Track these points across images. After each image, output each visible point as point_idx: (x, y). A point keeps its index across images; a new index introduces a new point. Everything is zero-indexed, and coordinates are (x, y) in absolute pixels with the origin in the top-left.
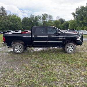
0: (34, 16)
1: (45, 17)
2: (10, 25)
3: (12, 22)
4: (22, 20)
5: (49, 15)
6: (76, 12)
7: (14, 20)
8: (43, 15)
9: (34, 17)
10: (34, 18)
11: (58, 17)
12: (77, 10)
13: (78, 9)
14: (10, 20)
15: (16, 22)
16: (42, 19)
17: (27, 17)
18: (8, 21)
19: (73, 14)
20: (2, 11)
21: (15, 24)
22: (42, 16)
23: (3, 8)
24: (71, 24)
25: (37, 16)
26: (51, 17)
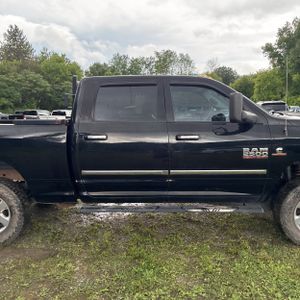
0: (126, 57)
1: (165, 60)
2: (42, 89)
3: (49, 80)
4: (87, 73)
5: (181, 55)
6: (279, 43)
7: (57, 71)
8: (157, 54)
9: (128, 61)
10: (129, 66)
11: (211, 63)
12: (280, 33)
13: (285, 29)
14: (43, 74)
15: (64, 79)
16: (154, 70)
17: (102, 63)
18: (32, 75)
19: (268, 48)
20: (15, 40)
21: (57, 87)
22: (157, 59)
23: (16, 29)
24: (259, 87)
25: (136, 60)
26: (186, 60)
